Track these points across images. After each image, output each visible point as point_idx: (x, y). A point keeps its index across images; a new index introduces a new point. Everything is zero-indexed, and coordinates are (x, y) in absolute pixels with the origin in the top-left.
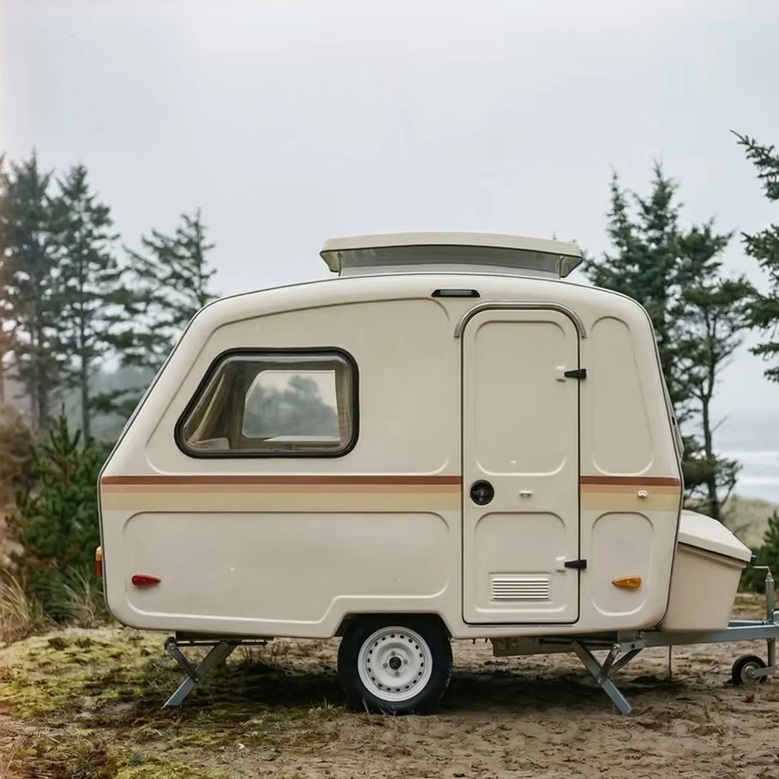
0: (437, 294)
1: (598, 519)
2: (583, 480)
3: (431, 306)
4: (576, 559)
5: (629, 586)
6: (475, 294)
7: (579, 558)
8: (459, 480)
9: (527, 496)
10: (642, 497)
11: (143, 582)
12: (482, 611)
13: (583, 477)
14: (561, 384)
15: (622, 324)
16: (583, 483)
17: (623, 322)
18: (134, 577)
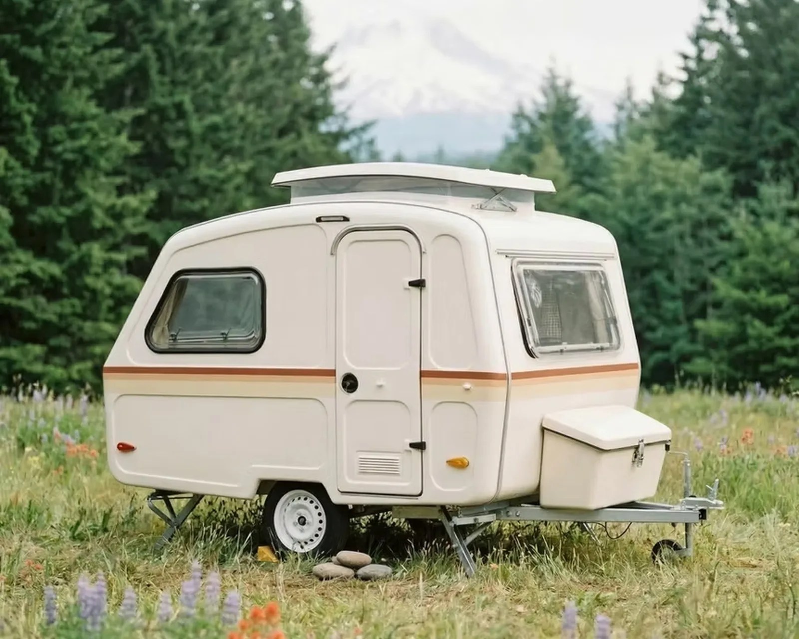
0: (319, 220)
1: (435, 407)
2: (423, 374)
3: (315, 231)
4: (419, 441)
5: (458, 464)
6: (346, 219)
7: (422, 439)
8: (332, 373)
9: (380, 386)
10: (468, 390)
11: (125, 448)
12: (350, 481)
13: (424, 371)
14: (407, 292)
15: (453, 239)
16: (424, 376)
17: (453, 237)
18: (120, 444)
